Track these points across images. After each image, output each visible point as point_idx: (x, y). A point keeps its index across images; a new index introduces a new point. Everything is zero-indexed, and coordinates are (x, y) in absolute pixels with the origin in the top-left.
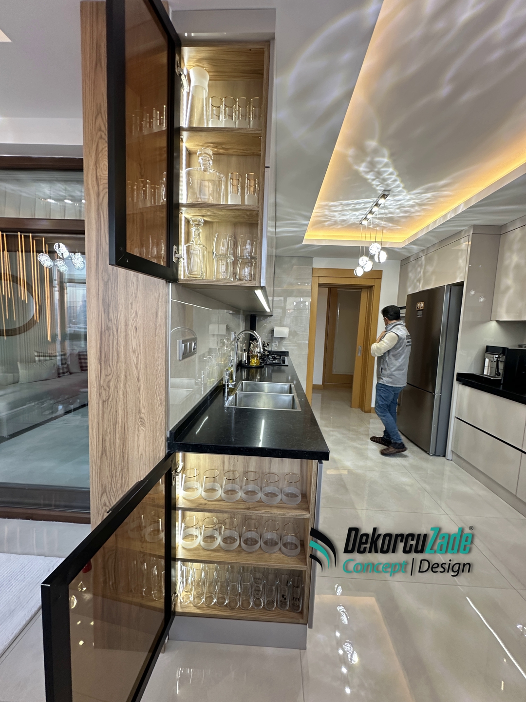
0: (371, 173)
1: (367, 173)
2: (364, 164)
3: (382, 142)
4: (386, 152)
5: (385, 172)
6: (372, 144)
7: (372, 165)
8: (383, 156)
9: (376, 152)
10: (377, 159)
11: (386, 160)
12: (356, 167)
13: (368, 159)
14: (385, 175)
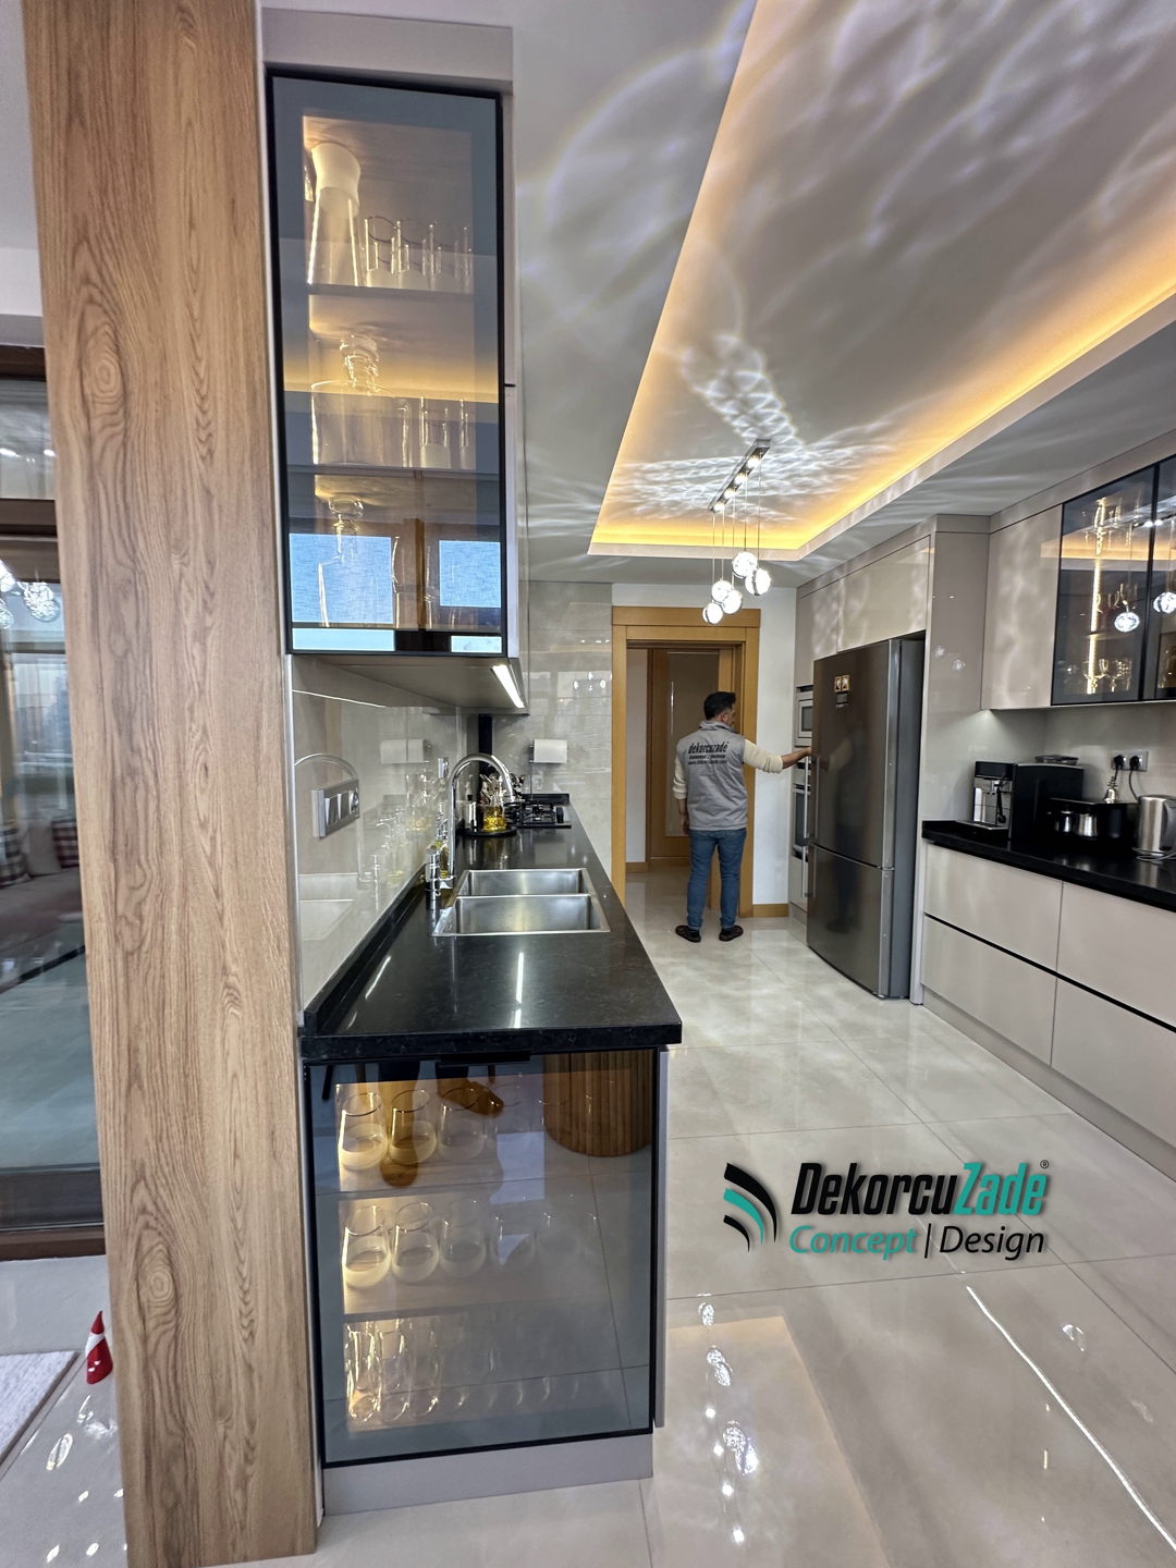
0: (730, 403)
1: (721, 401)
2: (713, 384)
3: (751, 337)
4: (758, 358)
5: (760, 400)
6: (730, 340)
7: (731, 386)
8: (754, 368)
9: (738, 357)
10: (741, 373)
11: (759, 376)
12: (697, 389)
13: (723, 372)
14: (759, 408)
